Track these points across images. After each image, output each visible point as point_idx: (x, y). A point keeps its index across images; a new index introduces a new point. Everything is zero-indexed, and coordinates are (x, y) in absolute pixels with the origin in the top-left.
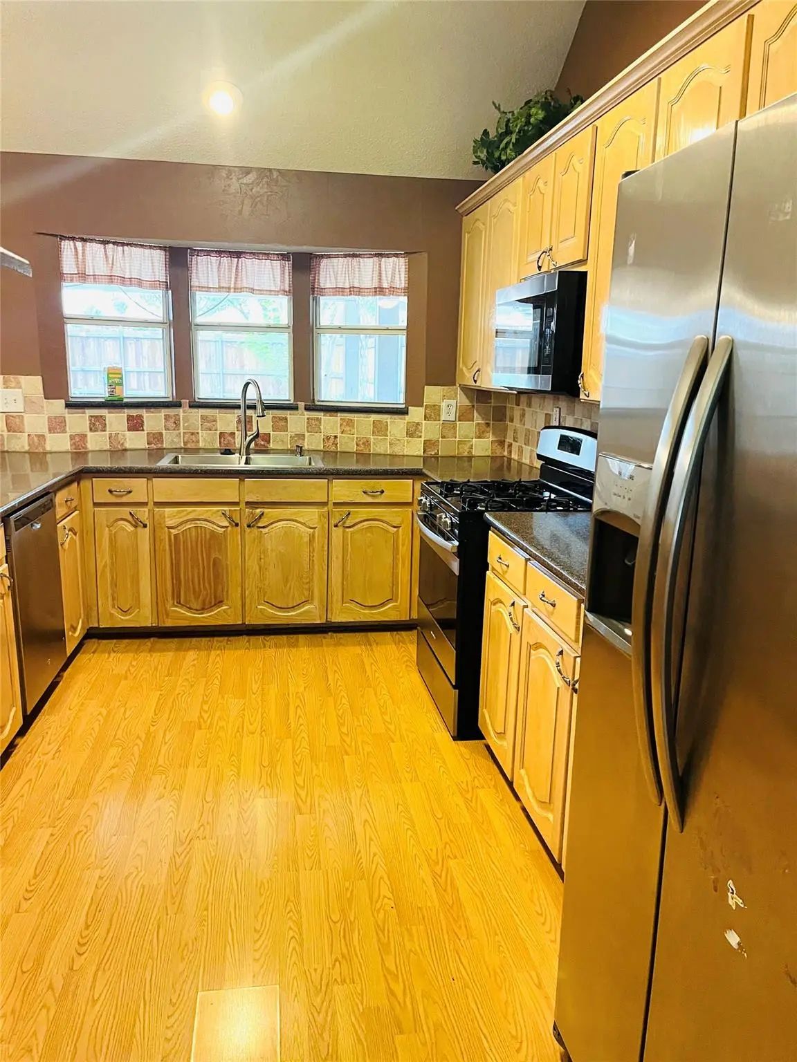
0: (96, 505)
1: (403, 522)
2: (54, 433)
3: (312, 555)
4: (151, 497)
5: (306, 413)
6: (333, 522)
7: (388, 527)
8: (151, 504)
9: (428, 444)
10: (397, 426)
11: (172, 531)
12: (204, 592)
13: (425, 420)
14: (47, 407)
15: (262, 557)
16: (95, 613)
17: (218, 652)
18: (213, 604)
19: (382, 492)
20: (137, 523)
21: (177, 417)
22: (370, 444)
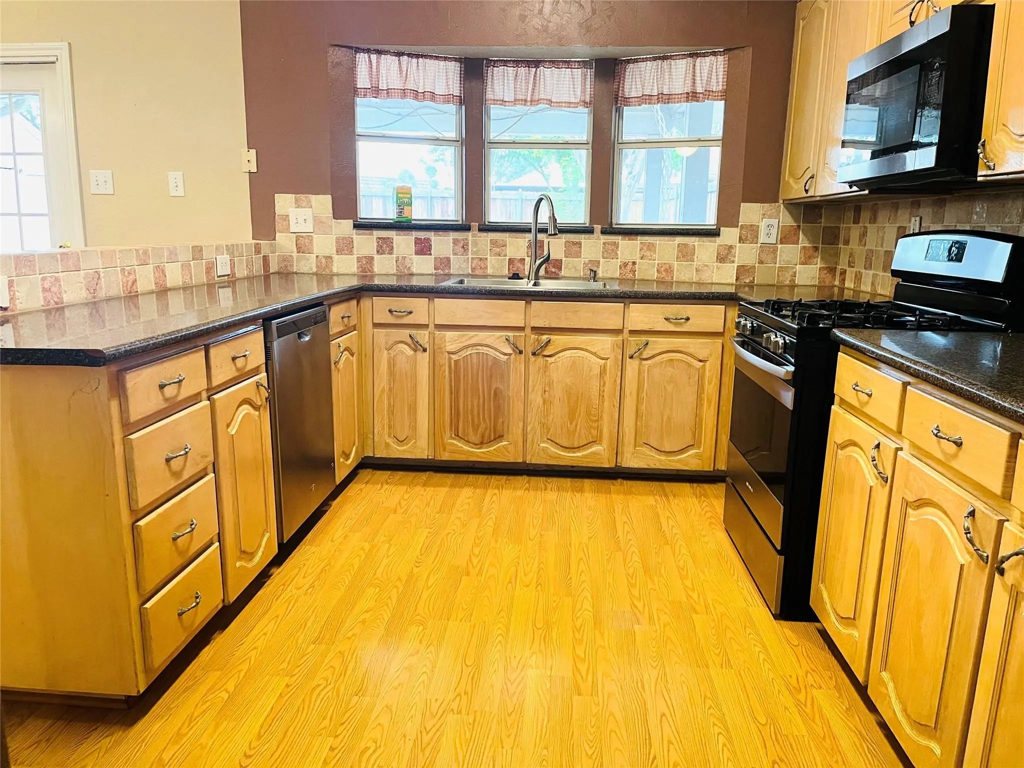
0: (376, 325)
1: (711, 355)
2: (341, 254)
3: (602, 390)
4: (432, 319)
5: (602, 237)
6: (629, 352)
7: (693, 360)
8: (431, 326)
9: (742, 270)
10: (705, 249)
11: (453, 356)
12: (483, 426)
13: (740, 242)
14: (336, 227)
15: (547, 389)
16: (370, 442)
17: (496, 491)
18: (492, 438)
19: (688, 319)
20: (416, 346)
21: (466, 241)
22: (672, 271)
